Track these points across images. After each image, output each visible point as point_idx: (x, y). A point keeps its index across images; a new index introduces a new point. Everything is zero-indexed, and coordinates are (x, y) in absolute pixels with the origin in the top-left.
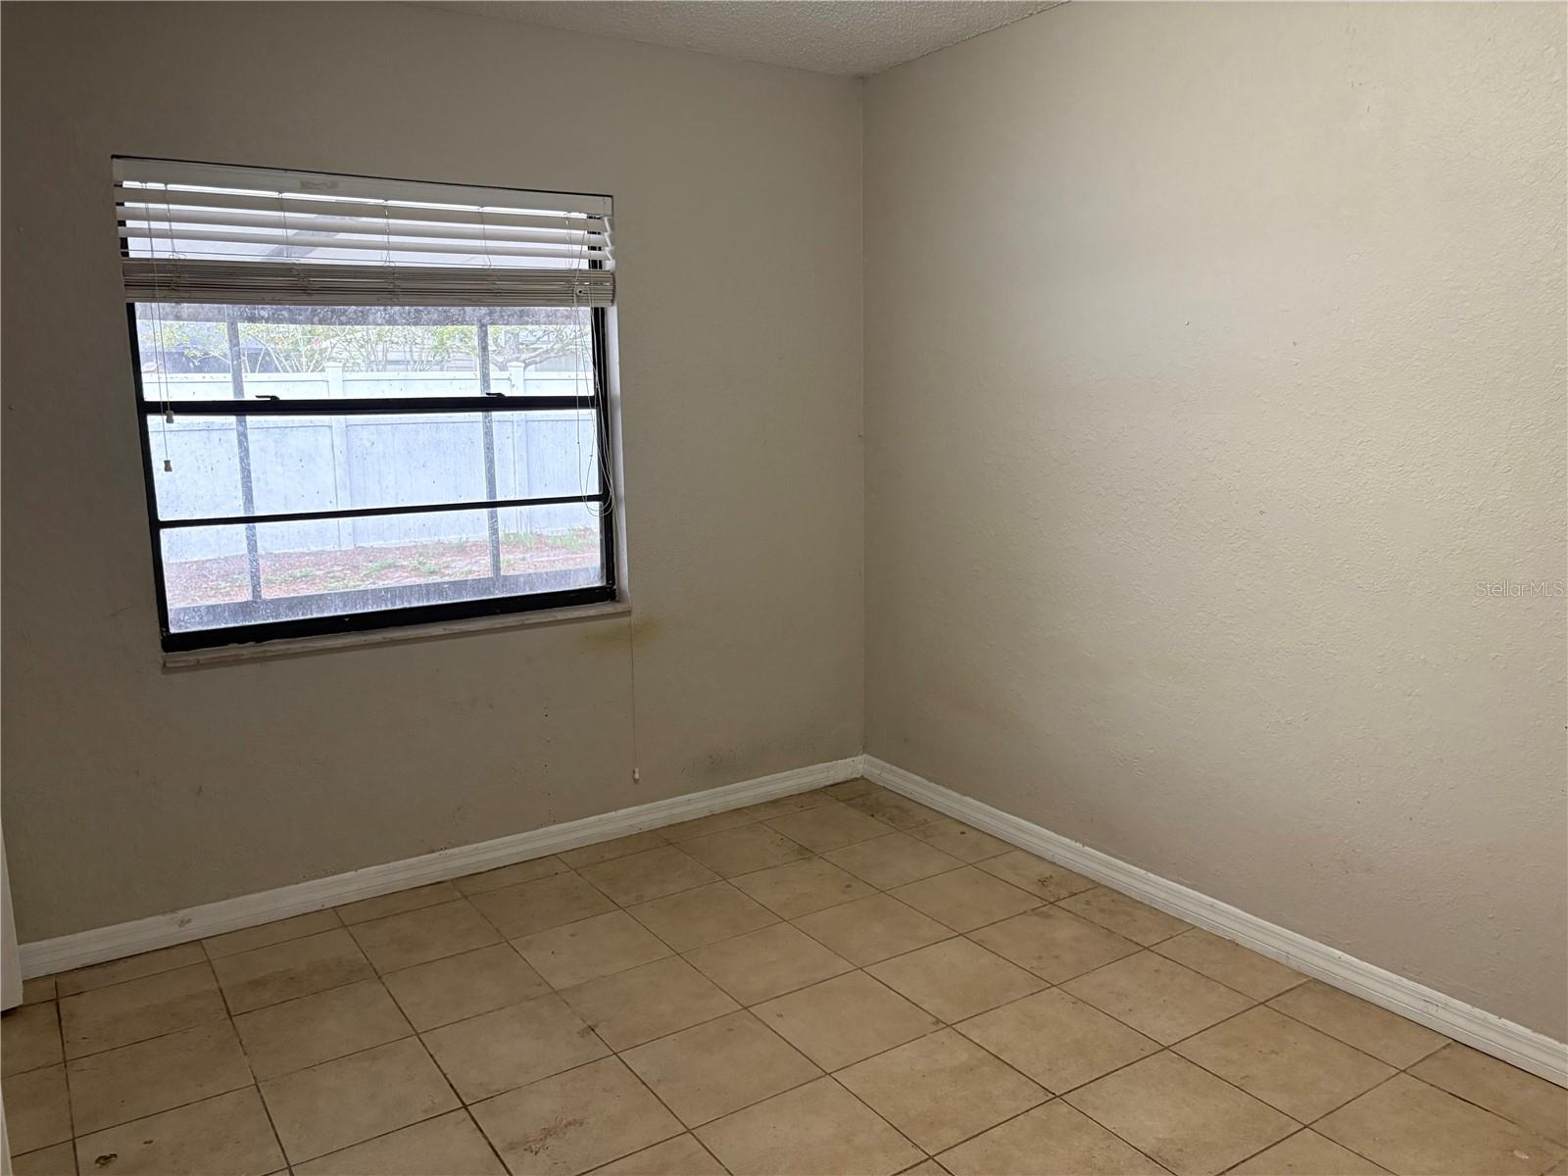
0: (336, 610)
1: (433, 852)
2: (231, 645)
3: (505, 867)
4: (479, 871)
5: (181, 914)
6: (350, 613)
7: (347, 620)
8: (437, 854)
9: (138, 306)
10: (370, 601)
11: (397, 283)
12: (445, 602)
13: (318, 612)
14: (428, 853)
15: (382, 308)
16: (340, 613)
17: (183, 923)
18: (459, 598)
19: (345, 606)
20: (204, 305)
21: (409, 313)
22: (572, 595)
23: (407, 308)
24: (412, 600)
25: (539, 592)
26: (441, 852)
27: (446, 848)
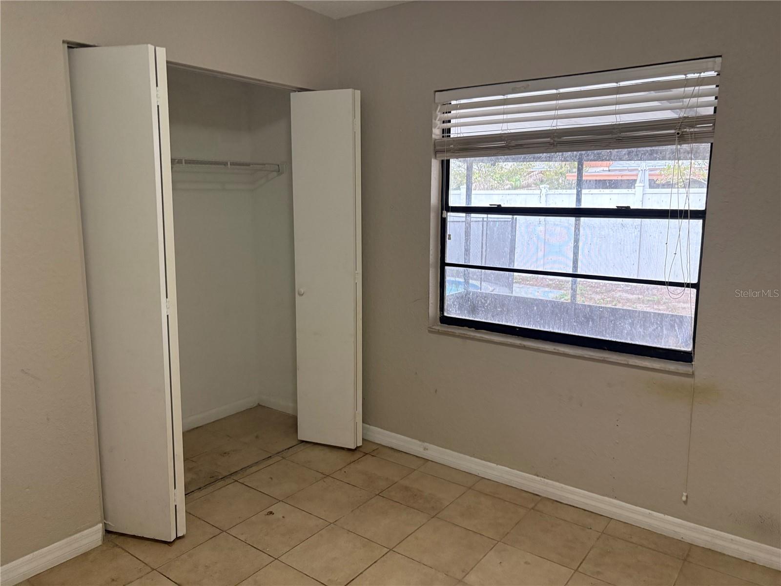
0: (514, 323)
1: (538, 476)
2: (465, 328)
3: (577, 507)
4: (562, 501)
5: (426, 444)
6: (520, 326)
7: (518, 329)
8: (539, 478)
9: (451, 161)
10: (532, 323)
11: (556, 139)
12: (574, 334)
13: (505, 322)
14: (535, 475)
15: (561, 154)
16: (515, 325)
17: (425, 449)
18: (583, 333)
19: (519, 321)
20: (476, 158)
21: (576, 157)
22: (661, 351)
23: (575, 152)
24: (555, 327)
25: (637, 343)
26: (542, 479)
27: (545, 478)
